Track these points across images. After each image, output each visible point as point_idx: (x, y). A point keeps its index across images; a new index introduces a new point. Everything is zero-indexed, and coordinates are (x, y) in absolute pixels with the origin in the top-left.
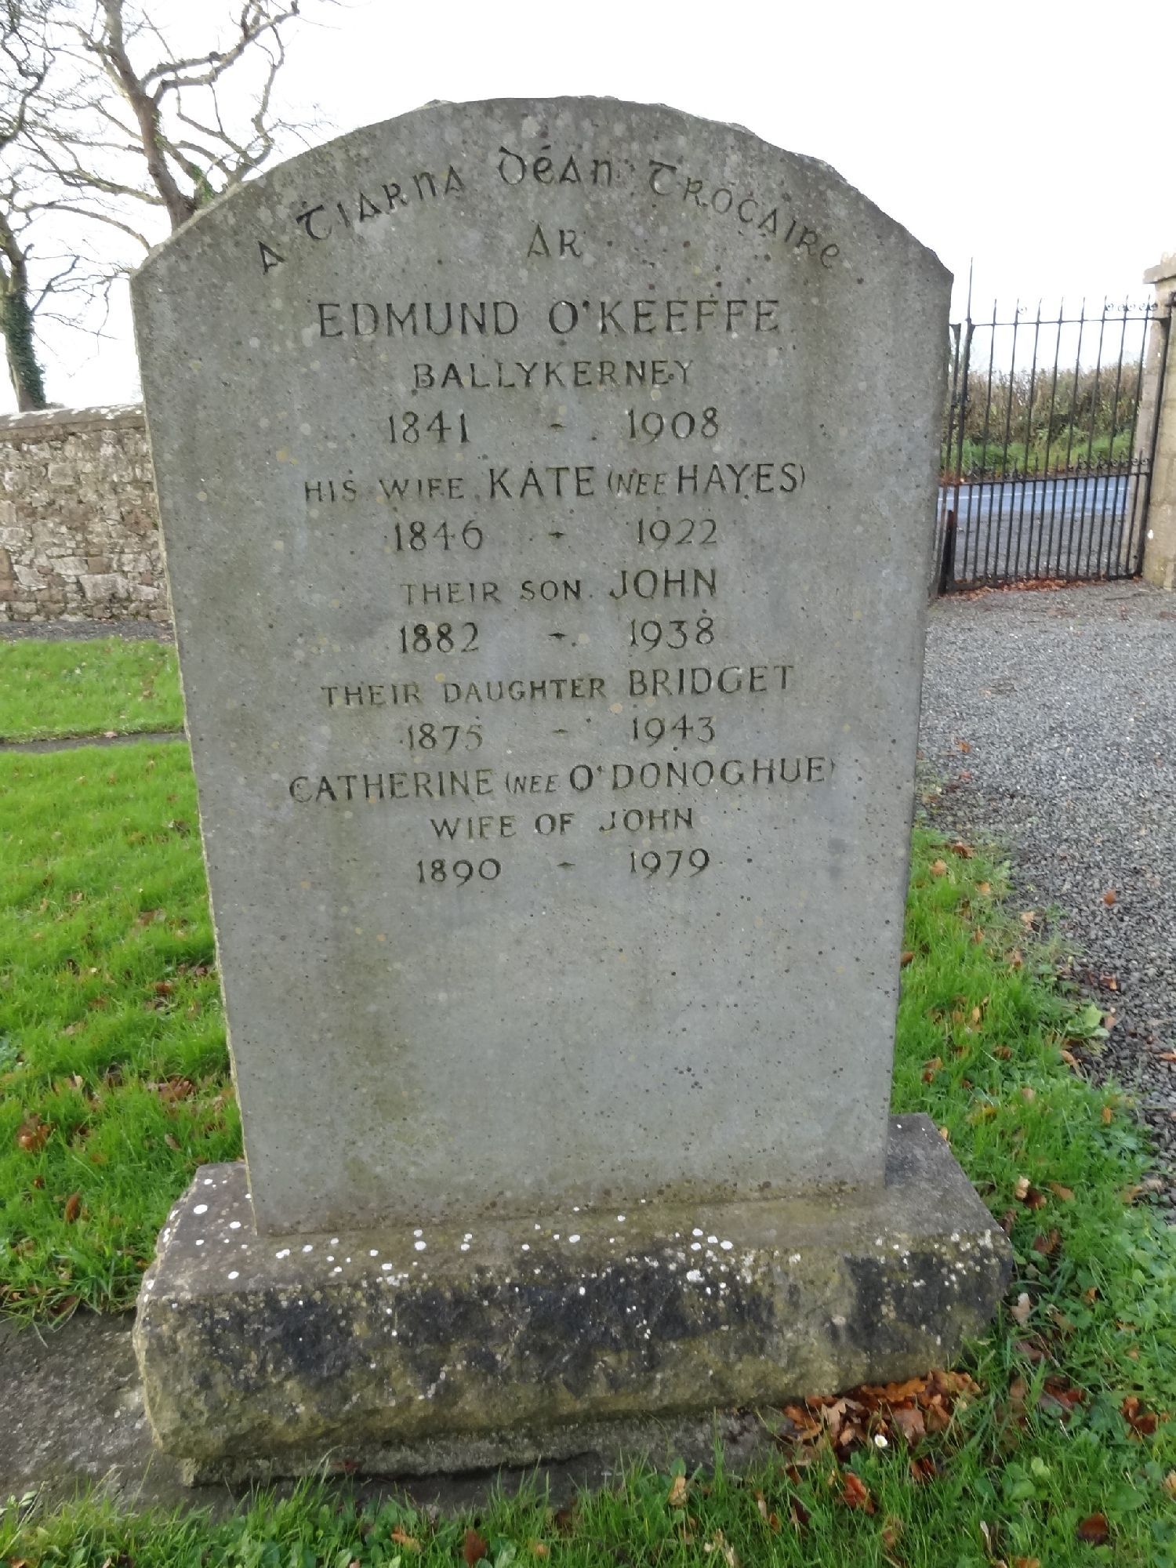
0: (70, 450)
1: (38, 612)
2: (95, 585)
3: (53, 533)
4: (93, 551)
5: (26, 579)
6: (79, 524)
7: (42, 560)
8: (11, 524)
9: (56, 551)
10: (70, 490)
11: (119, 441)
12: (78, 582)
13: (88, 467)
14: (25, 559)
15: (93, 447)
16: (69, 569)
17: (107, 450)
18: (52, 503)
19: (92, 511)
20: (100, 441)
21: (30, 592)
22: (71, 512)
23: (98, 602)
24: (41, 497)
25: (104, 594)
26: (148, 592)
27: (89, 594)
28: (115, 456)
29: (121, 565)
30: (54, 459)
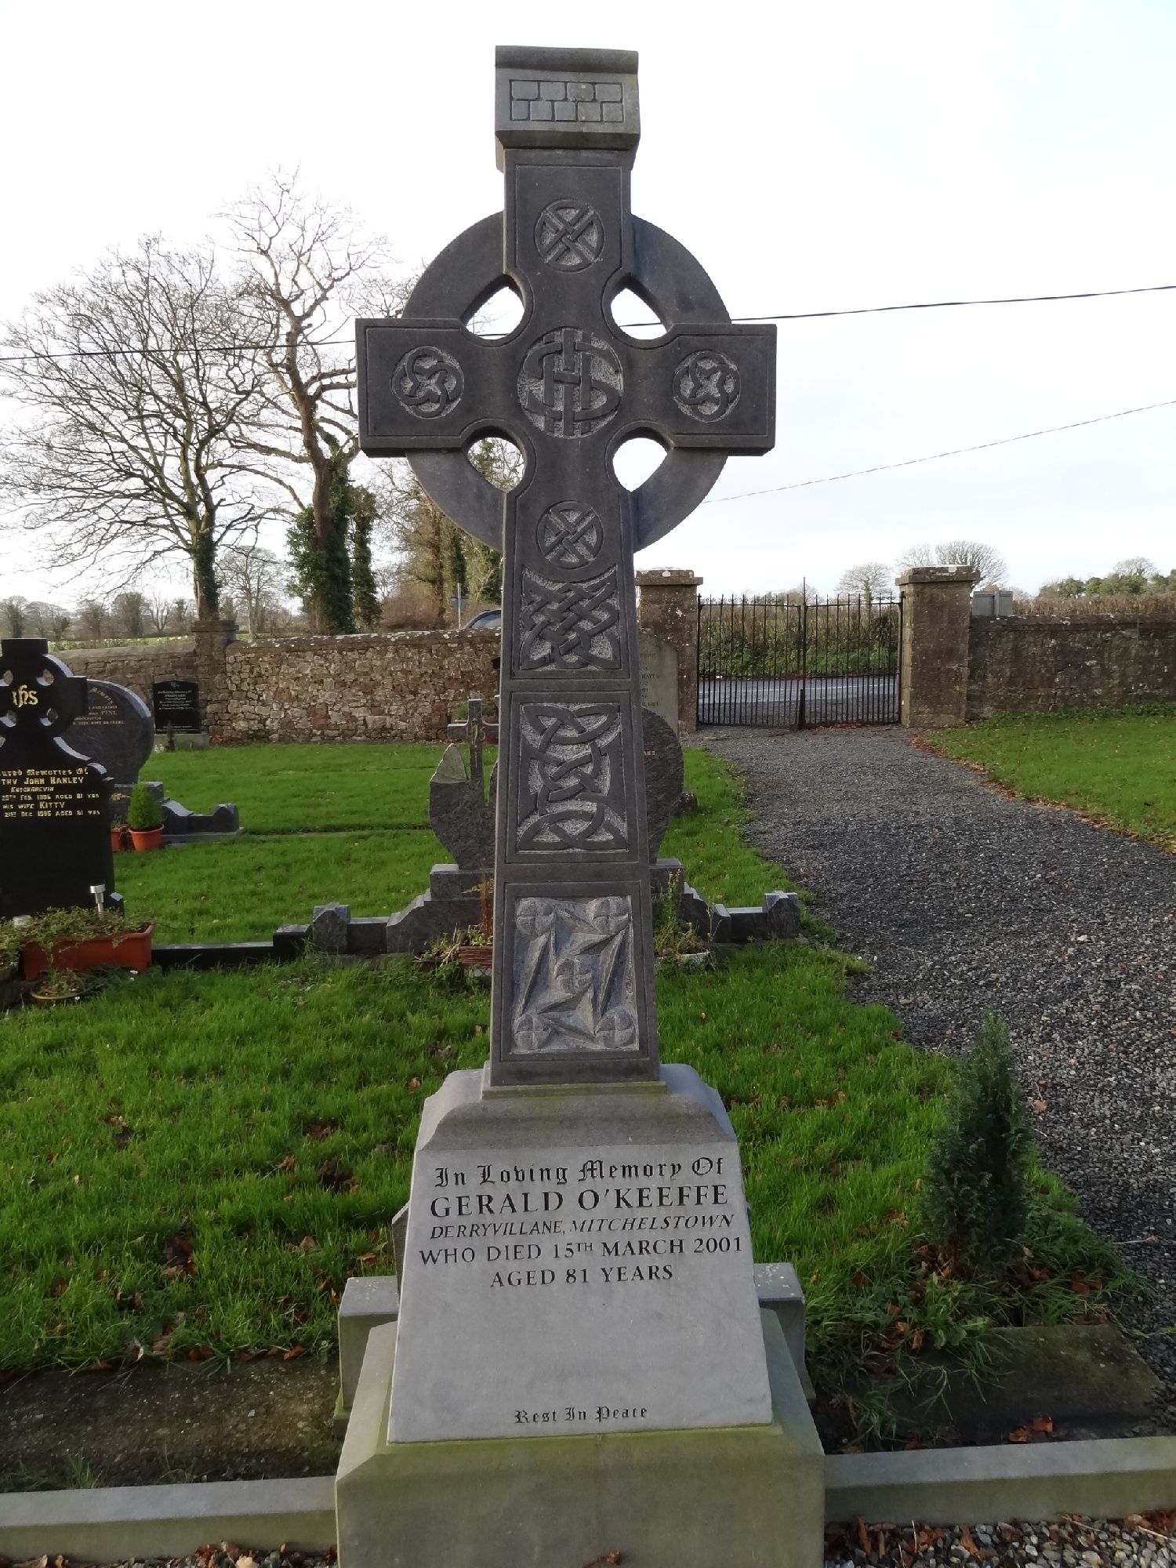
0: (369, 654)
1: (339, 735)
2: (374, 721)
3: (354, 695)
4: (376, 704)
5: (335, 718)
6: (368, 691)
7: (346, 709)
8: (330, 690)
9: (354, 704)
10: (366, 674)
11: (396, 651)
12: (364, 720)
13: (379, 663)
14: (336, 708)
15: (382, 654)
16: (359, 714)
17: (390, 655)
18: (356, 680)
19: (377, 684)
20: (386, 651)
21: (336, 725)
22: (366, 685)
23: (375, 730)
24: (350, 677)
25: (378, 725)
26: (403, 725)
27: (370, 726)
28: (394, 658)
29: (389, 711)
30: (360, 659)
